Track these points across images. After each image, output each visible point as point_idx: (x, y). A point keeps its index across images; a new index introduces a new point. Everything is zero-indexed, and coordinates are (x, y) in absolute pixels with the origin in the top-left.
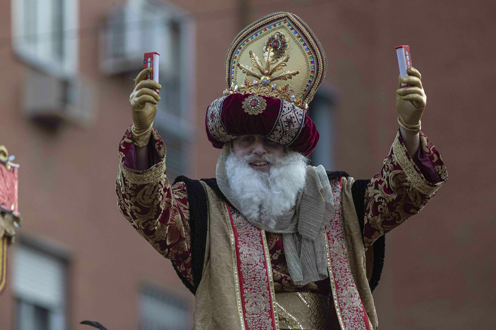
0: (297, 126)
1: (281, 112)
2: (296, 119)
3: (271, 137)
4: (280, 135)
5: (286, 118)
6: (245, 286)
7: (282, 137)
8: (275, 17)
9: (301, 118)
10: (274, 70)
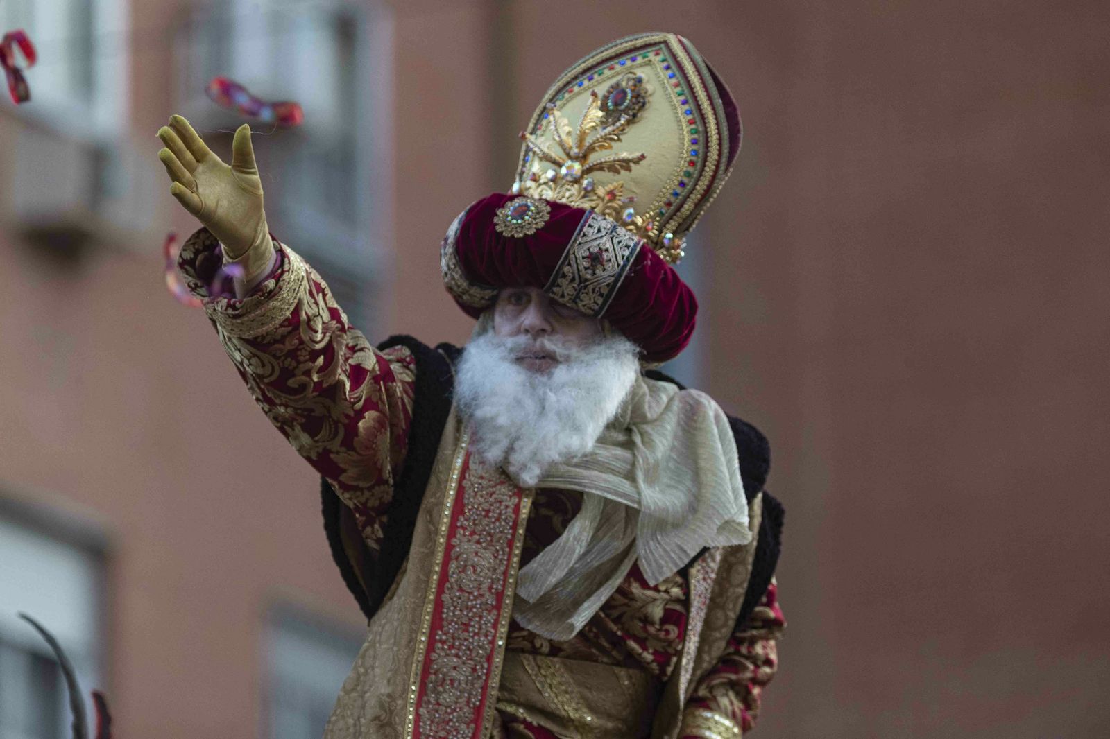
0: (612, 269)
1: (579, 234)
2: (611, 254)
3: (553, 293)
4: (574, 287)
5: (589, 249)
6: (440, 635)
7: (578, 293)
8: (639, 42)
9: (627, 253)
10: (591, 149)
